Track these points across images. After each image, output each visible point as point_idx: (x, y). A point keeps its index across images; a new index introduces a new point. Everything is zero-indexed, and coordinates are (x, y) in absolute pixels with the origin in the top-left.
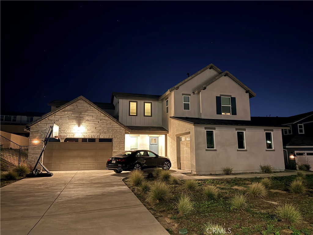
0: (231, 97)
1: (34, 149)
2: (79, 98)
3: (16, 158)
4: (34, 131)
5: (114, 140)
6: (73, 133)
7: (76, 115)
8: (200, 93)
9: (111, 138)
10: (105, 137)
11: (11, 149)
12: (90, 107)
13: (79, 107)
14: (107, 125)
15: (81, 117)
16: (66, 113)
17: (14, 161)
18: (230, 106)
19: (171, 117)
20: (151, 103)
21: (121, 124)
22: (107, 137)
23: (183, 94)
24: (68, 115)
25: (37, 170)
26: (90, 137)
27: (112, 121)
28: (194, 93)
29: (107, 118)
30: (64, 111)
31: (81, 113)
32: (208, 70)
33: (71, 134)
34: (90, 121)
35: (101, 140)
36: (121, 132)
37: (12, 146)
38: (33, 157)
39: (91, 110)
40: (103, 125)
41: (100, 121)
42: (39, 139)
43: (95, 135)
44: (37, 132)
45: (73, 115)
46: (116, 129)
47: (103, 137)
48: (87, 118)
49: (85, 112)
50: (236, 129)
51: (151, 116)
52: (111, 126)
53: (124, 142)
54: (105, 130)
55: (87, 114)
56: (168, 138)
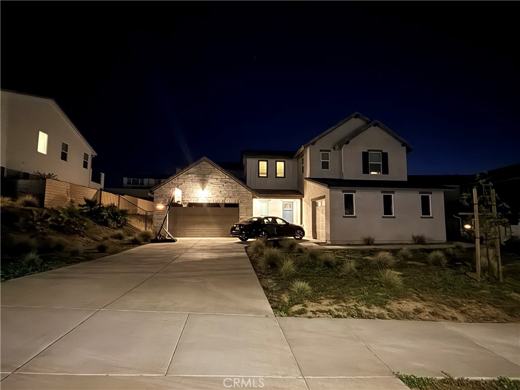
0: (382, 152)
1: (158, 214)
2: (202, 159)
3: (143, 224)
4: (158, 195)
5: (241, 205)
6: (197, 198)
7: (200, 178)
8: (343, 148)
9: (237, 202)
10: (231, 202)
11: (138, 214)
12: (214, 169)
13: (202, 169)
14: (232, 188)
15: (205, 180)
16: (190, 176)
17: (141, 227)
18: (381, 163)
19: (306, 179)
20: (284, 162)
21: (248, 188)
22: (233, 202)
23: (321, 151)
24: (191, 178)
25: (161, 235)
26: (215, 202)
27: (237, 184)
28: (334, 148)
29: (232, 181)
30: (188, 174)
31: (204, 175)
32: (353, 119)
33: (195, 199)
34: (215, 184)
35: (227, 205)
36: (248, 196)
37: (139, 212)
38: (157, 222)
39: (216, 172)
40: (228, 188)
41: (224, 184)
42: (163, 203)
43: (220, 200)
44: (161, 196)
45: (196, 178)
46: (243, 192)
47: (228, 202)
48: (211, 181)
49: (210, 174)
50: (382, 192)
51: (285, 177)
52: (236, 190)
53: (252, 207)
54: (230, 195)
55: (211, 176)
56: (303, 202)
